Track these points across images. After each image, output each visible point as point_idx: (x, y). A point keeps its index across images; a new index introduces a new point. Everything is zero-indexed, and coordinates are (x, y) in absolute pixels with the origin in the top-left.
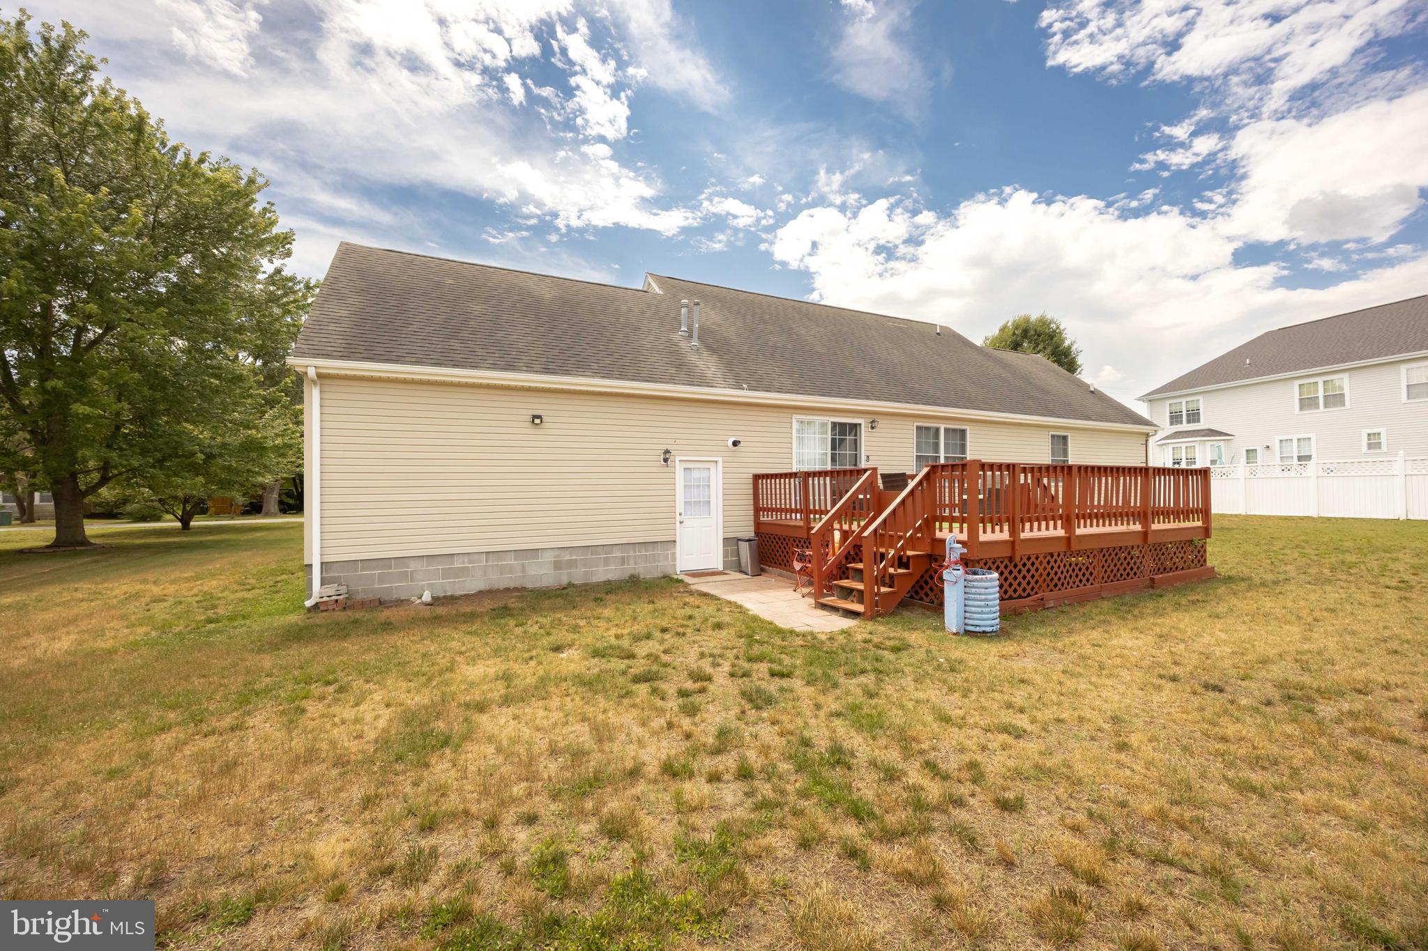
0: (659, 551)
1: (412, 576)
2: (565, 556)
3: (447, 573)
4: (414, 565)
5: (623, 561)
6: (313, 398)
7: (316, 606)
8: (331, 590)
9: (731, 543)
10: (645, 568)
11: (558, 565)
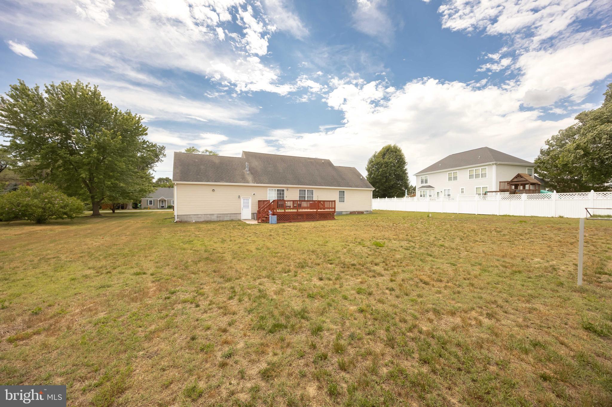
0: (238, 215)
1: (191, 218)
2: (219, 215)
3: (197, 218)
4: (192, 216)
5: (230, 217)
6: (175, 187)
7: (176, 222)
8: (178, 219)
9: (253, 214)
10: (234, 218)
11: (217, 217)
